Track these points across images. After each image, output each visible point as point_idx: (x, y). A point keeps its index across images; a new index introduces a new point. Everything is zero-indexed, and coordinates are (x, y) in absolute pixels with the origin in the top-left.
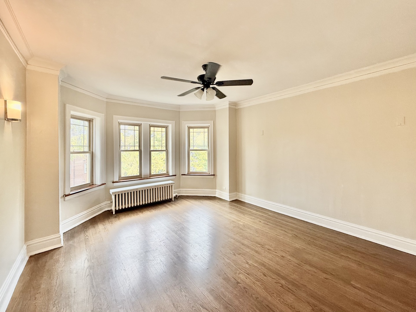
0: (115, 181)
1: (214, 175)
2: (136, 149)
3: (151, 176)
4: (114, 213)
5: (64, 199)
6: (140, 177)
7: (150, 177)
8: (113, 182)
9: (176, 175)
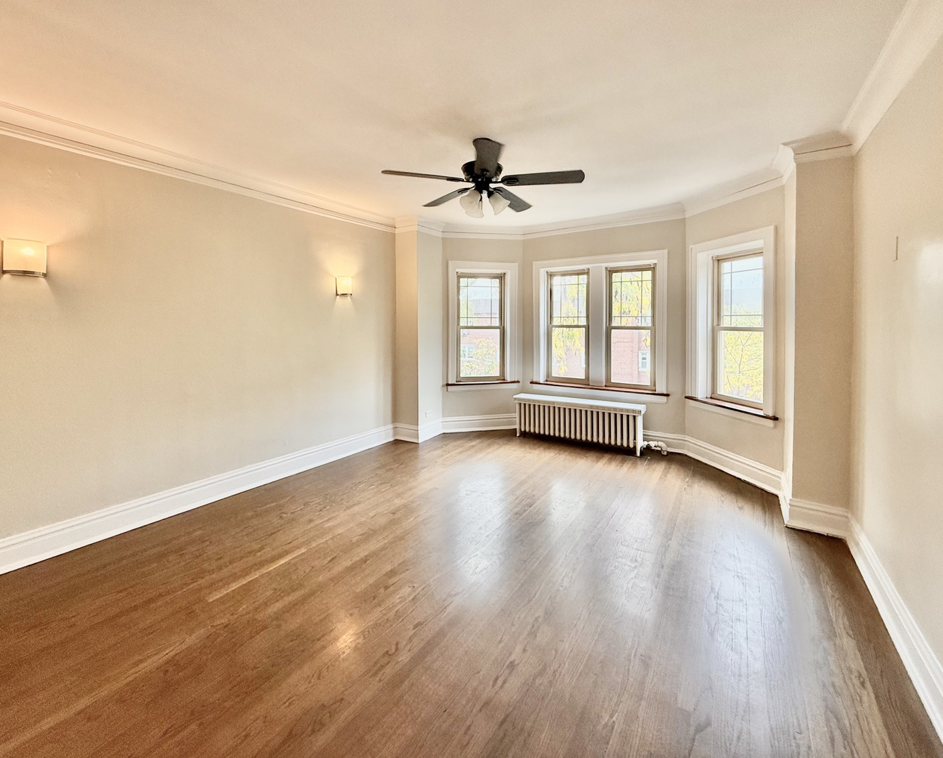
0: (534, 380)
1: (775, 419)
2: (580, 324)
3: (609, 386)
4: (518, 435)
5: (447, 389)
6: (585, 383)
7: (606, 386)
8: (532, 383)
9: (667, 395)
